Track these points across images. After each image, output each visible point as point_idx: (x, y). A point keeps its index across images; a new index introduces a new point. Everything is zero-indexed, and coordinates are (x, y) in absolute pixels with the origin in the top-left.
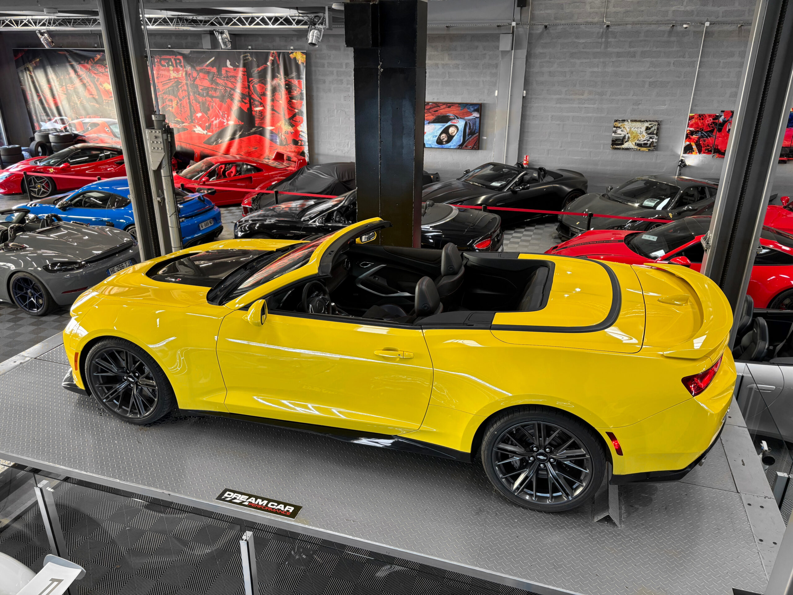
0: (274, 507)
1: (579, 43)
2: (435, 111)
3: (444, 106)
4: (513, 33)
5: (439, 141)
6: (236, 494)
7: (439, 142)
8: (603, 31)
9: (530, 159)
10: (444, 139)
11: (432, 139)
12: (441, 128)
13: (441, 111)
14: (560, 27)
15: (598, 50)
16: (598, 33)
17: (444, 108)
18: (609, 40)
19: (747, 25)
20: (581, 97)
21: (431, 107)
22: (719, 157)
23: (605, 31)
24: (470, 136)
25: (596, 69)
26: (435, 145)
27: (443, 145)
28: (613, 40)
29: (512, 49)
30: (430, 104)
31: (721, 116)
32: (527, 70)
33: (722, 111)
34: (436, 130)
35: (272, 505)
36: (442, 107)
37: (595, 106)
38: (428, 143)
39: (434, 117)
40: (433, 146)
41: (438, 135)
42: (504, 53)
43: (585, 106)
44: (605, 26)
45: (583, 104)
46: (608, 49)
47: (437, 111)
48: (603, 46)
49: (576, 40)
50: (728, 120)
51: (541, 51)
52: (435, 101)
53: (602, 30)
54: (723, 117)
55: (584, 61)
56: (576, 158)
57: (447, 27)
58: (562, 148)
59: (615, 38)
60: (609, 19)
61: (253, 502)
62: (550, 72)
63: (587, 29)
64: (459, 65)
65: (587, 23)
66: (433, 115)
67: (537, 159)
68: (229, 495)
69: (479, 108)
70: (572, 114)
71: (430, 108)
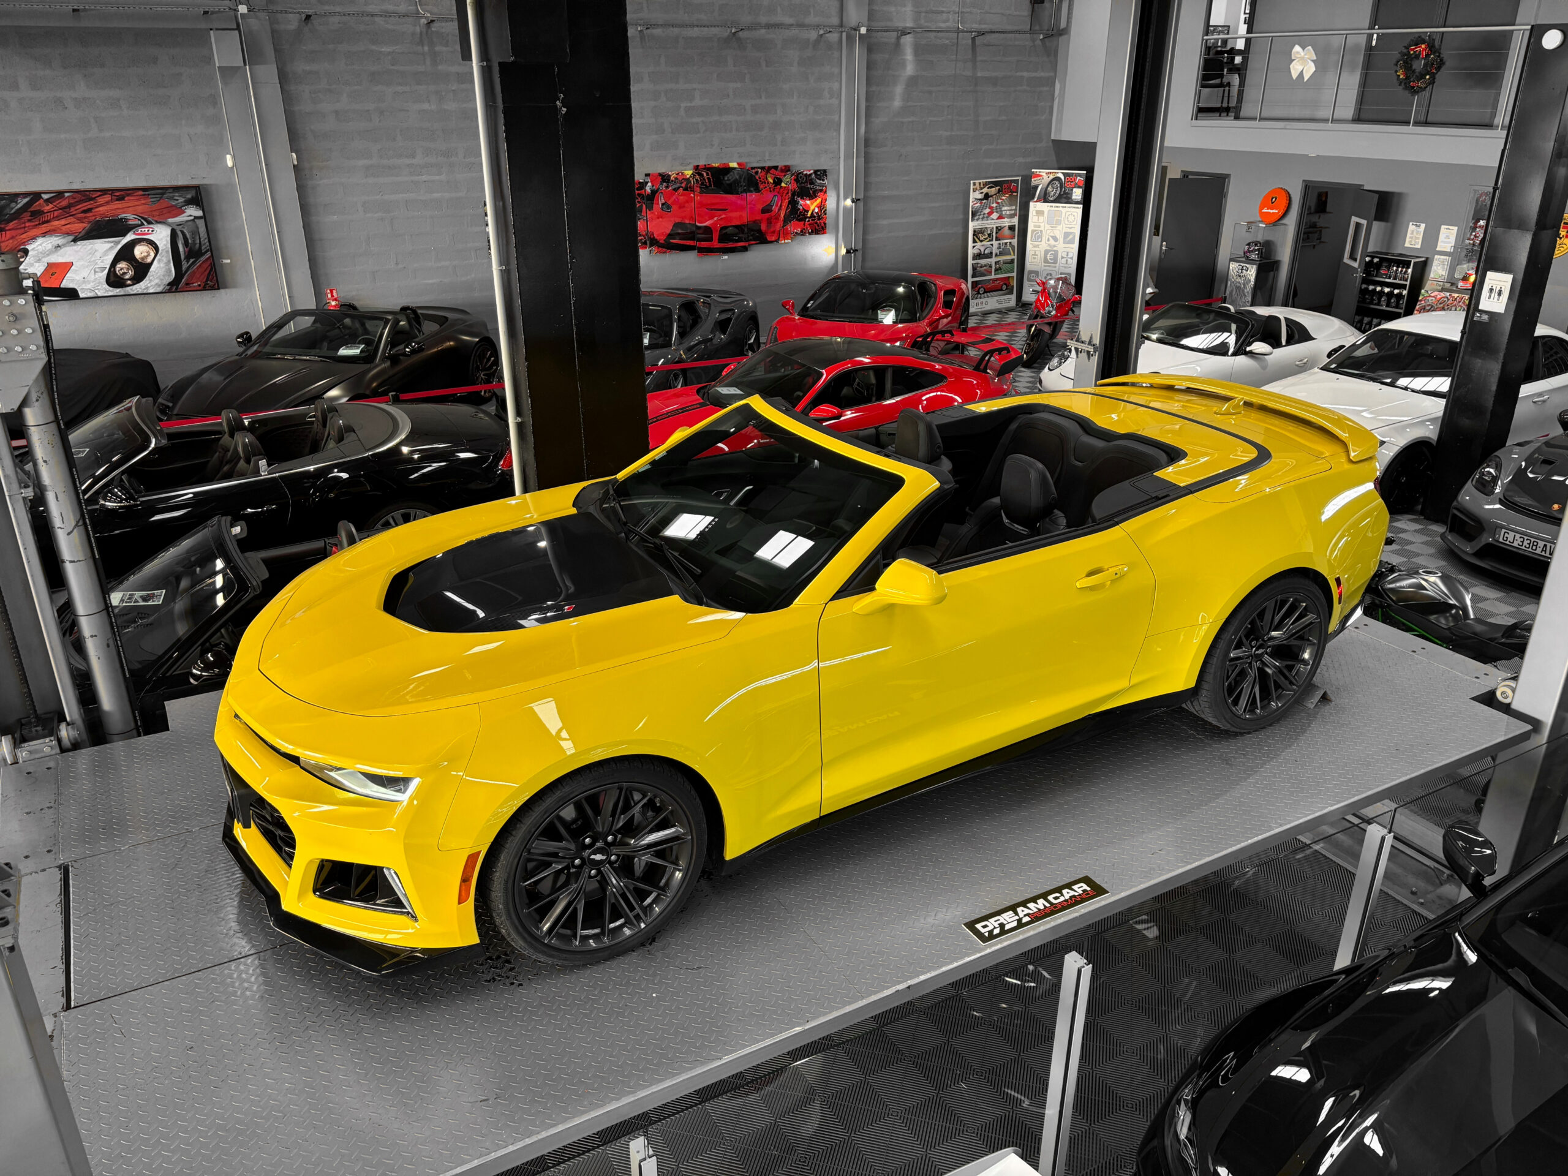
0: (1062, 899)
1: (381, 52)
2: (85, 212)
3: (107, 198)
4: (238, 28)
5: (112, 279)
6: (992, 920)
7: (114, 280)
8: (421, 33)
9: (342, 295)
10: (125, 273)
11: (92, 277)
12: (111, 248)
13: (101, 209)
14: (335, 20)
15: (421, 68)
16: (413, 34)
17: (107, 203)
18: (437, 49)
19: (653, 28)
20: (414, 161)
21: (72, 201)
22: (660, 252)
23: (424, 30)
24: (192, 261)
25: (426, 106)
26: (105, 290)
27: (128, 289)
28: (444, 49)
29: (245, 64)
30: (67, 195)
31: (647, 183)
32: (286, 107)
33: (647, 175)
34: (98, 255)
35: (1056, 898)
36: (101, 200)
37: (443, 177)
38: (84, 286)
39: (87, 226)
40: (100, 294)
41: (108, 267)
42: (228, 72)
43: (424, 178)
44: (423, 21)
45: (419, 175)
46: (440, 67)
47: (89, 210)
48: (428, 62)
49: (374, 47)
50: (658, 189)
51: (308, 68)
52: (77, 186)
53: (418, 29)
54: (649, 184)
55: (399, 89)
56: (431, 281)
57: (74, 10)
58: (400, 266)
59: (447, 45)
60: (429, 8)
61: (1027, 911)
62: (337, 112)
63: (390, 27)
64: (119, 100)
65: (388, 15)
66: (81, 220)
67: (354, 293)
68: (985, 927)
69: (197, 196)
70: (401, 195)
71: (70, 206)
